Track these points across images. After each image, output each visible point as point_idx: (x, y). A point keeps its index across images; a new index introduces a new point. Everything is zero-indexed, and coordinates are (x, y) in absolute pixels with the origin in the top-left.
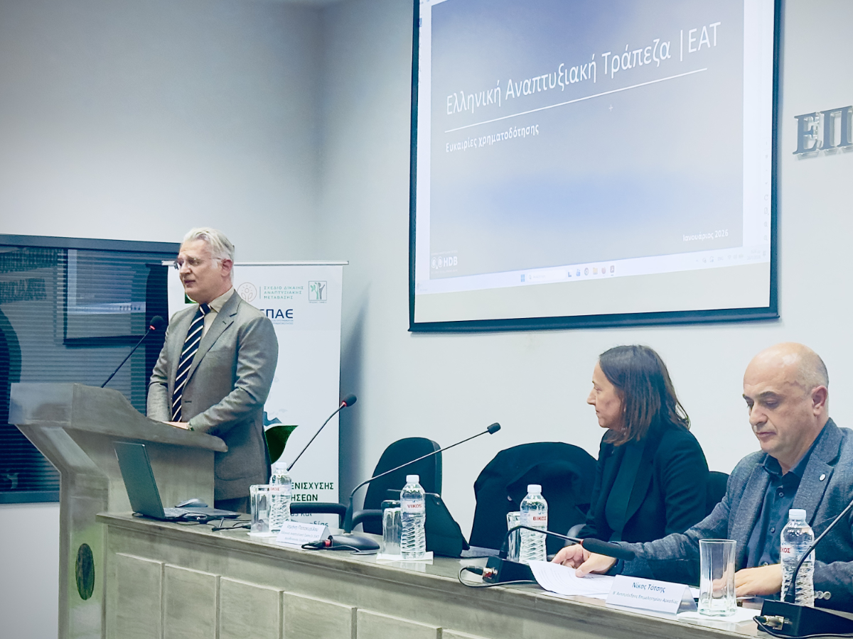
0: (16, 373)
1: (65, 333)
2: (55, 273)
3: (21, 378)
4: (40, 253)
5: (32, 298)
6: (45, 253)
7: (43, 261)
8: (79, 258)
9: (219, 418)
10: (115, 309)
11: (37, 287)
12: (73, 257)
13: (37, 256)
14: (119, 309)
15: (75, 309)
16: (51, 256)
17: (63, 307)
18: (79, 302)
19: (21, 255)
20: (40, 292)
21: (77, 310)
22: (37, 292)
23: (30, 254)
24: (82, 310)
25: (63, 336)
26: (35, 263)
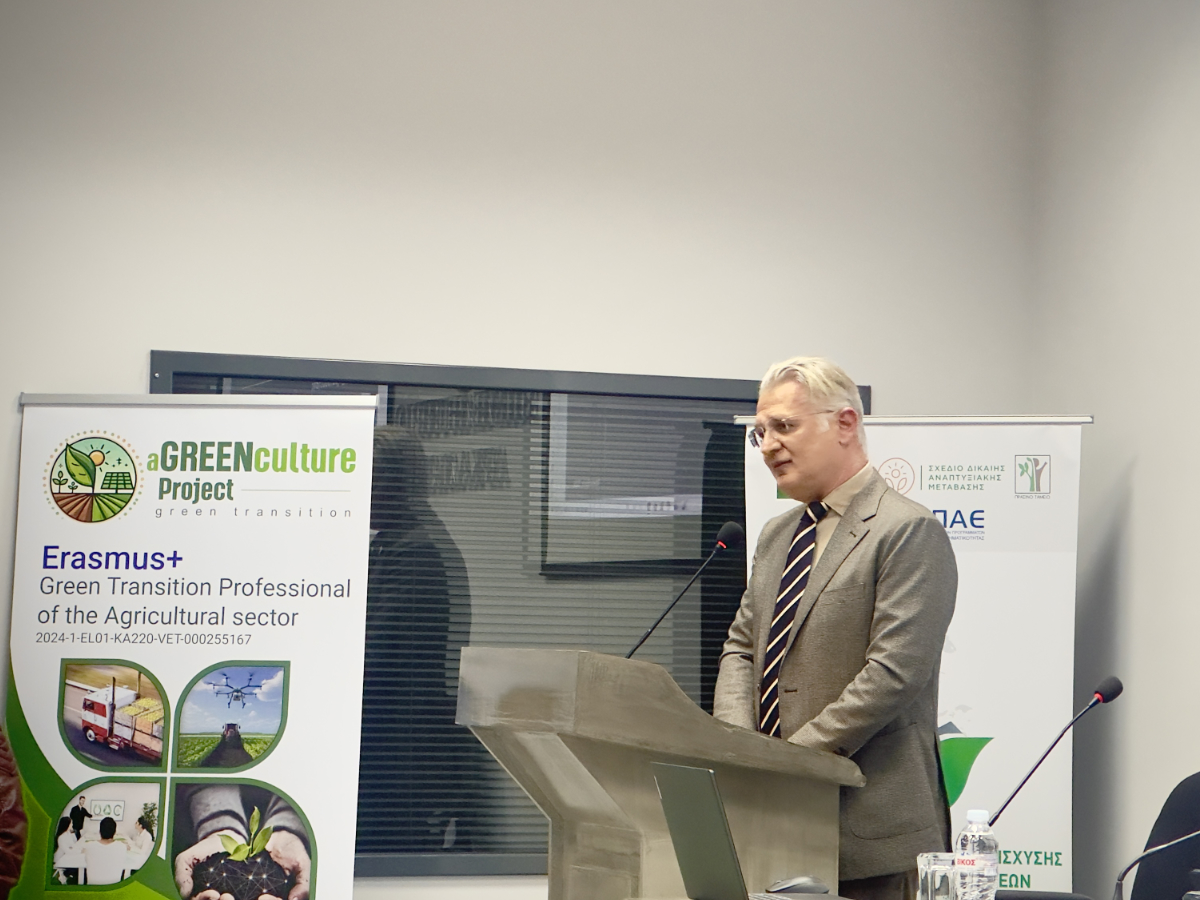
0: (463, 628)
1: (544, 554)
2: (527, 439)
3: (472, 638)
4: (497, 401)
5: (483, 486)
6: (509, 401)
7: (505, 415)
8: (570, 409)
9: (839, 726)
10: (638, 507)
11: (493, 465)
12: (559, 409)
13: (494, 406)
14: (645, 508)
15: (562, 507)
16: (519, 407)
17: (540, 504)
18: (571, 495)
19: (465, 404)
20: (500, 475)
21: (566, 509)
22: (492, 475)
23: (480, 404)
24: (578, 510)
25: (539, 558)
26: (490, 420)
